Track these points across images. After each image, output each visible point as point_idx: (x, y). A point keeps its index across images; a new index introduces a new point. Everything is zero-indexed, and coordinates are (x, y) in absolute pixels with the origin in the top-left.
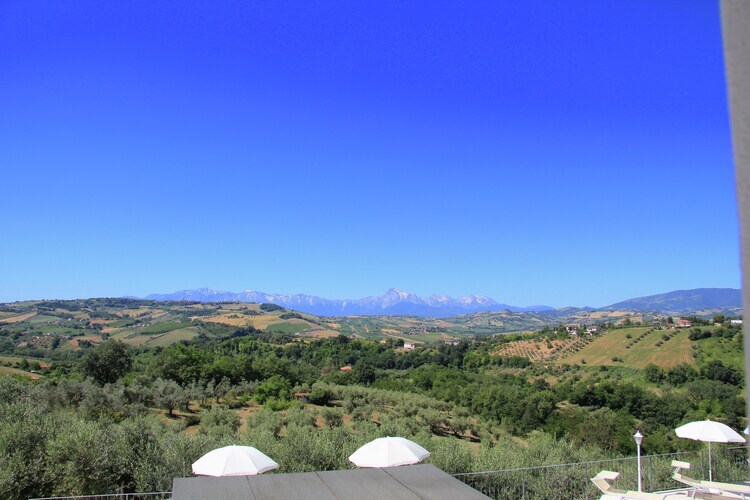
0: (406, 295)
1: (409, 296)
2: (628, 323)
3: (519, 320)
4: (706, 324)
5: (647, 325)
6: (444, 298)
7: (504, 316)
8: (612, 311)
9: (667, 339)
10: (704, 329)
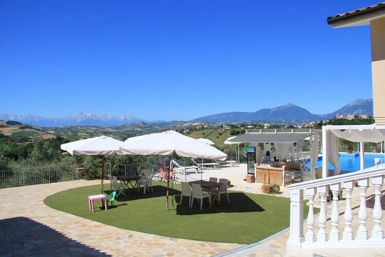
0: (90, 115)
1: (92, 115)
2: (203, 128)
3: (149, 127)
4: (237, 128)
5: (212, 129)
6: (110, 117)
7: (141, 125)
8: (194, 123)
9: (221, 135)
10: (236, 130)
